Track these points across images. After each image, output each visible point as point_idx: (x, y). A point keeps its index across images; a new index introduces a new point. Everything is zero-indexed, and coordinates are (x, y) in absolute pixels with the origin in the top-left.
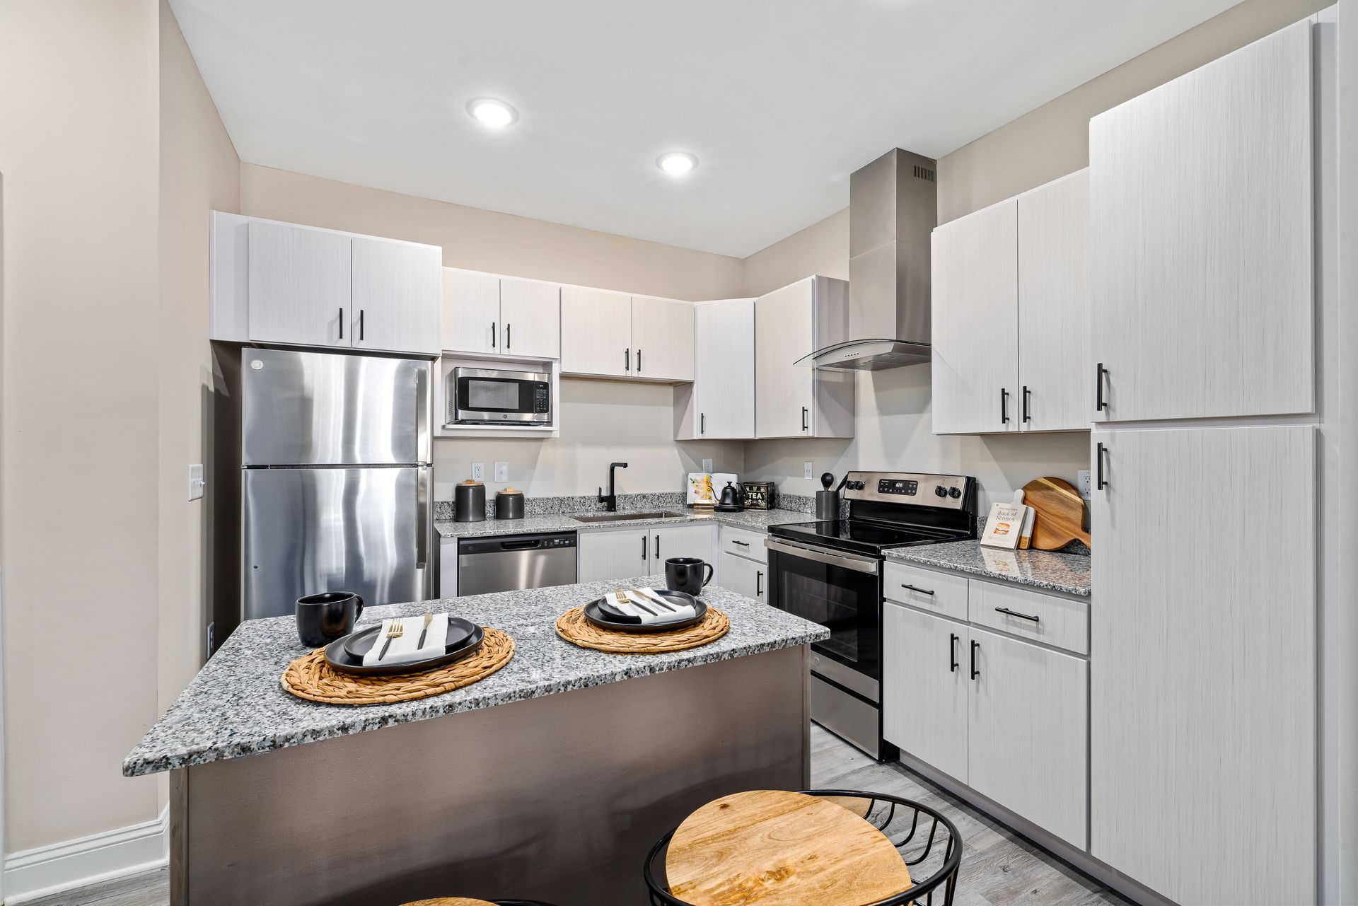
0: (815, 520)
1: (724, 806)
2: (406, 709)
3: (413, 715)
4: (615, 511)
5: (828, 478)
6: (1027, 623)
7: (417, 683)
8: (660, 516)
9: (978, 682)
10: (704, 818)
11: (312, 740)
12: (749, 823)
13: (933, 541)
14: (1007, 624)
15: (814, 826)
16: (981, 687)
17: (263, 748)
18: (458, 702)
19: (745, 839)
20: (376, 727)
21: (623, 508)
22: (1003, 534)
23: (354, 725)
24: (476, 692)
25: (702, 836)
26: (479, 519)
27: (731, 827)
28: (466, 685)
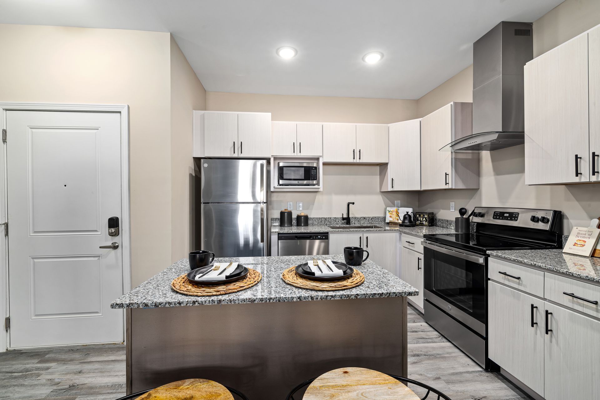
0: (455, 233)
1: (346, 372)
2: (203, 299)
3: (205, 302)
4: (350, 224)
5: (463, 210)
6: (589, 305)
7: (212, 290)
8: (372, 227)
9: (551, 336)
10: (333, 376)
11: (168, 306)
12: (355, 384)
13: (529, 248)
14: (573, 303)
15: (389, 395)
16: (554, 340)
17: (152, 306)
18: (223, 299)
19: (349, 392)
20: (191, 305)
21: (354, 223)
22: (580, 246)
23: (183, 303)
24: (232, 297)
25: (328, 384)
26: (289, 226)
27: (344, 383)
28: (230, 293)
